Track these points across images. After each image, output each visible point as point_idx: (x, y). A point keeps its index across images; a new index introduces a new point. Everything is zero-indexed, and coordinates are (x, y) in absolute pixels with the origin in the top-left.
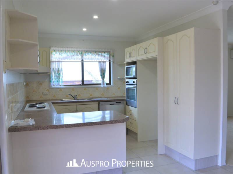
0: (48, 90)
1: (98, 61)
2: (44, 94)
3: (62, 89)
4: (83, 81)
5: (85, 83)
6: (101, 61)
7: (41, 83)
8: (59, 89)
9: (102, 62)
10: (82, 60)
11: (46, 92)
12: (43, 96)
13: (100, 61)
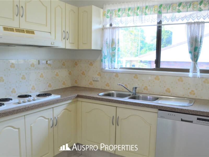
0: (99, 74)
1: (185, 21)
2: (94, 80)
3: (119, 74)
4: (158, 61)
5: (162, 66)
6: (193, 21)
7: (91, 63)
8: (115, 74)
9: (195, 23)
10: (160, 23)
11: (97, 76)
12: (93, 82)
13: (191, 21)
